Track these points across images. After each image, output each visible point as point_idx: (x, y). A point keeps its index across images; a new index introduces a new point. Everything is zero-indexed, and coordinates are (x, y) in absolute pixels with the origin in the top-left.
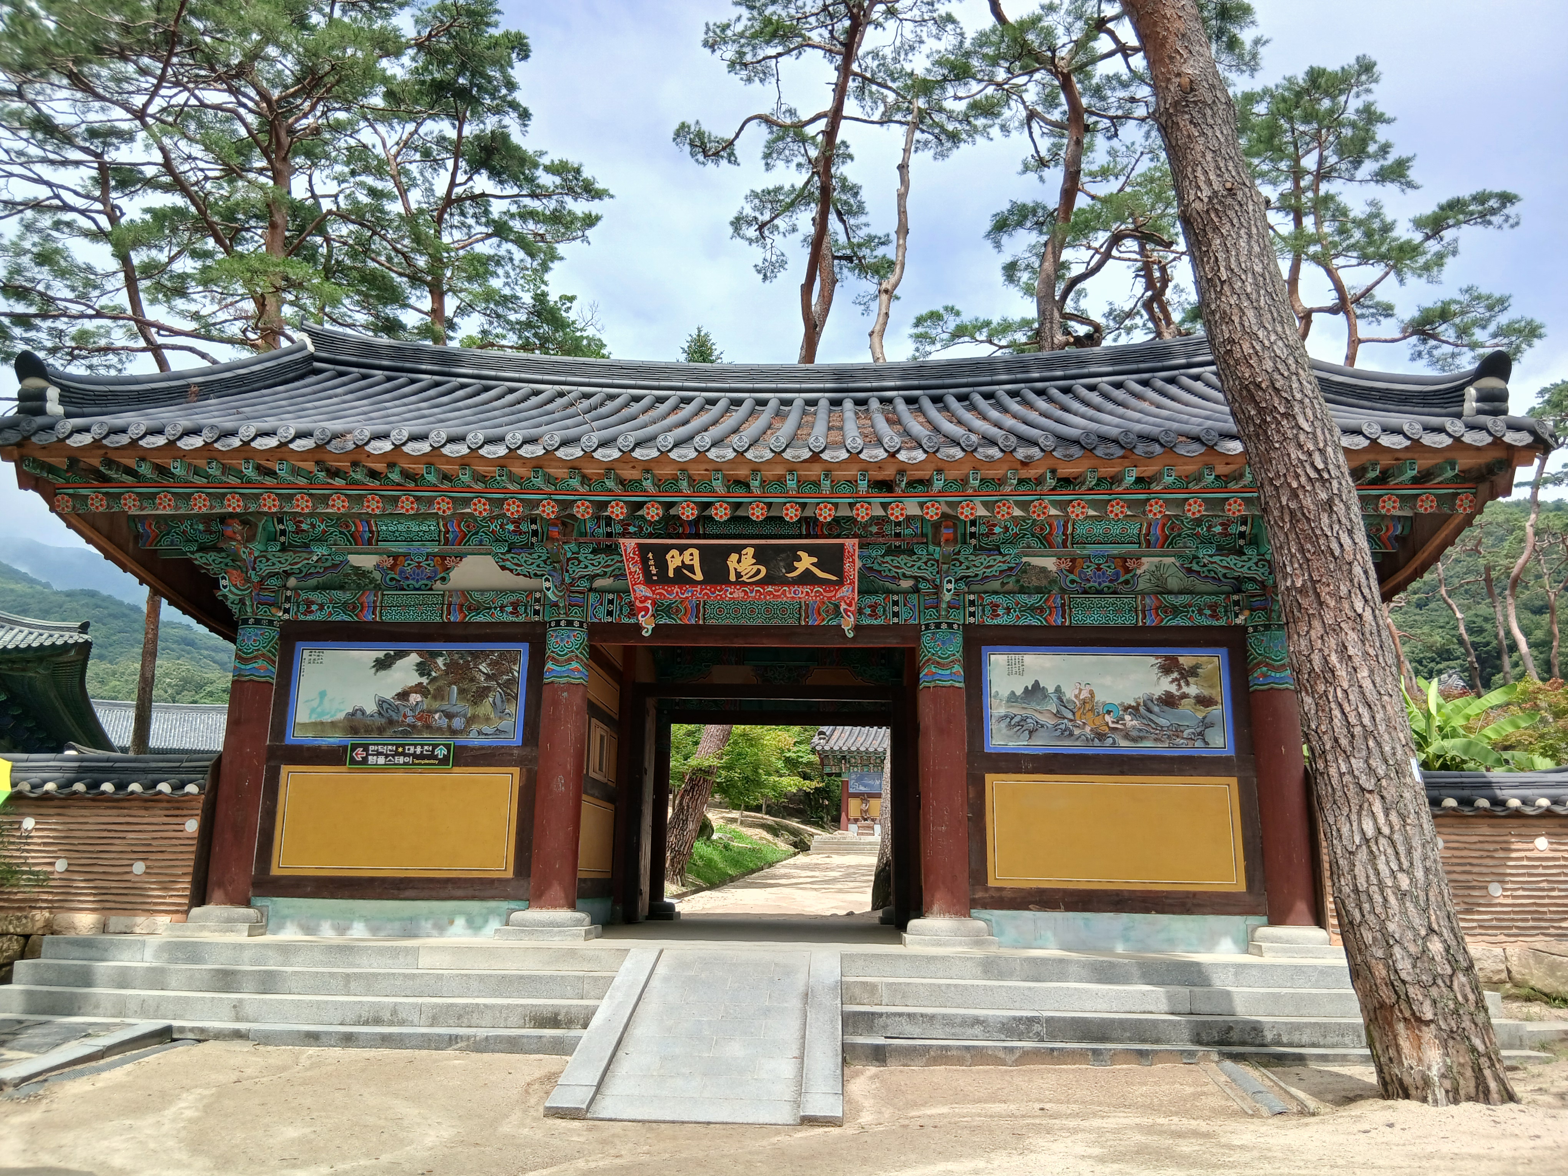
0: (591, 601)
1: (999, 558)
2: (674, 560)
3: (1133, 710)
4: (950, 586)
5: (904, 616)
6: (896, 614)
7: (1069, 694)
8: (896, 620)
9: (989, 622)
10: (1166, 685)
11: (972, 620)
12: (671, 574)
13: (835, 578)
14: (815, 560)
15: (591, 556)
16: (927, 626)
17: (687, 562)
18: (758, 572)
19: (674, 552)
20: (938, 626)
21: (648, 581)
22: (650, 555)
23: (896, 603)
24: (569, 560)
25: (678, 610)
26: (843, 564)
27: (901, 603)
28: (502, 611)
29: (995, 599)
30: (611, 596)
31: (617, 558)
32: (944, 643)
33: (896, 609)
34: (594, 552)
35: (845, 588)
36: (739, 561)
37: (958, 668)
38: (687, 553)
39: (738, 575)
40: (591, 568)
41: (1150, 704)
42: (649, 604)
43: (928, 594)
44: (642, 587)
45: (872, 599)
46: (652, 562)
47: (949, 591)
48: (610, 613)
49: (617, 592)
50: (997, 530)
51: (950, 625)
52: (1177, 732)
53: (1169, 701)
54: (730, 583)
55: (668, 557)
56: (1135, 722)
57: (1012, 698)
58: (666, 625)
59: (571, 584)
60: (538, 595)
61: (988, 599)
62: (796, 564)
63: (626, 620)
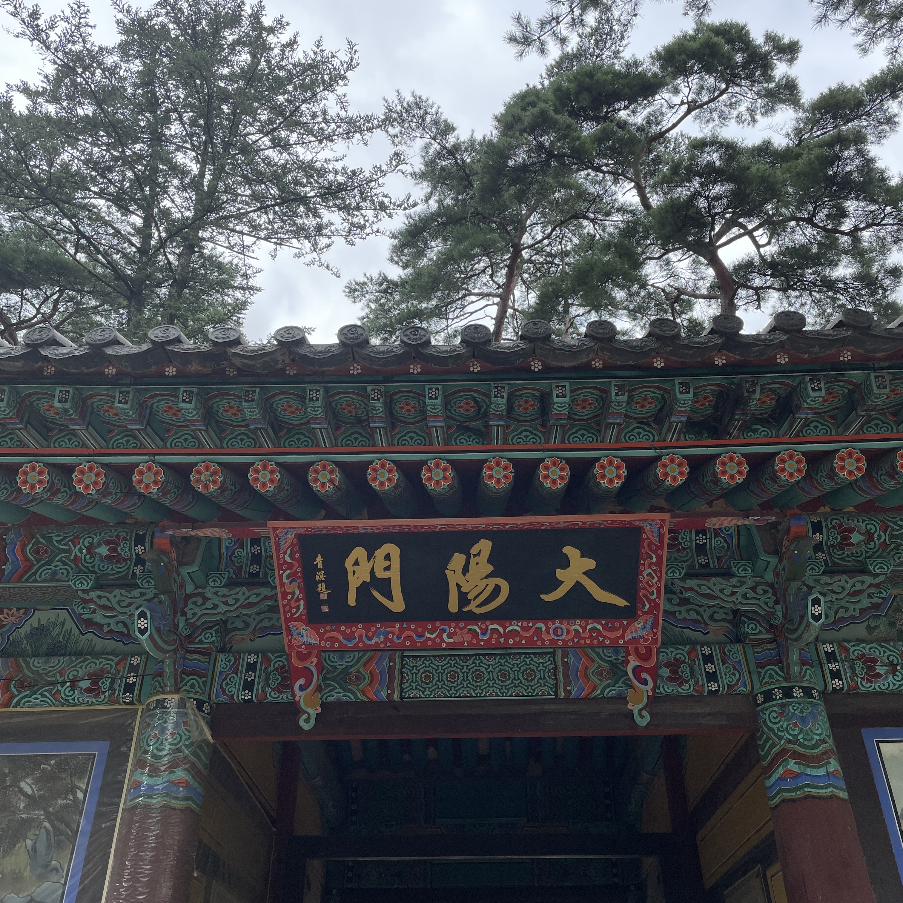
0: (219, 667)
1: (868, 580)
2: (358, 568)
4: (817, 610)
5: (725, 680)
6: (712, 677)
8: (713, 686)
9: (865, 686)
11: (837, 683)
12: (352, 601)
13: (621, 602)
14: (591, 564)
15: (225, 591)
16: (768, 696)
17: (380, 574)
18: (497, 590)
19: (359, 553)
20: (788, 693)
22: (319, 560)
23: (708, 659)
24: (188, 597)
25: (359, 678)
26: (638, 572)
27: (717, 657)
28: (73, 687)
29: (867, 650)
30: (252, 659)
31: (265, 591)
32: (804, 720)
33: (710, 668)
34: (231, 584)
35: (638, 624)
36: (466, 570)
37: (834, 765)
38: (380, 553)
39: (463, 599)
40: (222, 608)
42: (312, 664)
43: (758, 643)
44: (303, 628)
45: (671, 653)
46: (320, 576)
47: (816, 618)
48: (248, 686)
49: (264, 653)
50: (855, 538)
51: (808, 692)
54: (449, 617)
55: (349, 563)
58: (339, 703)
59: (190, 638)
60: (135, 661)
61: (855, 651)
62: (560, 573)
63: (272, 696)
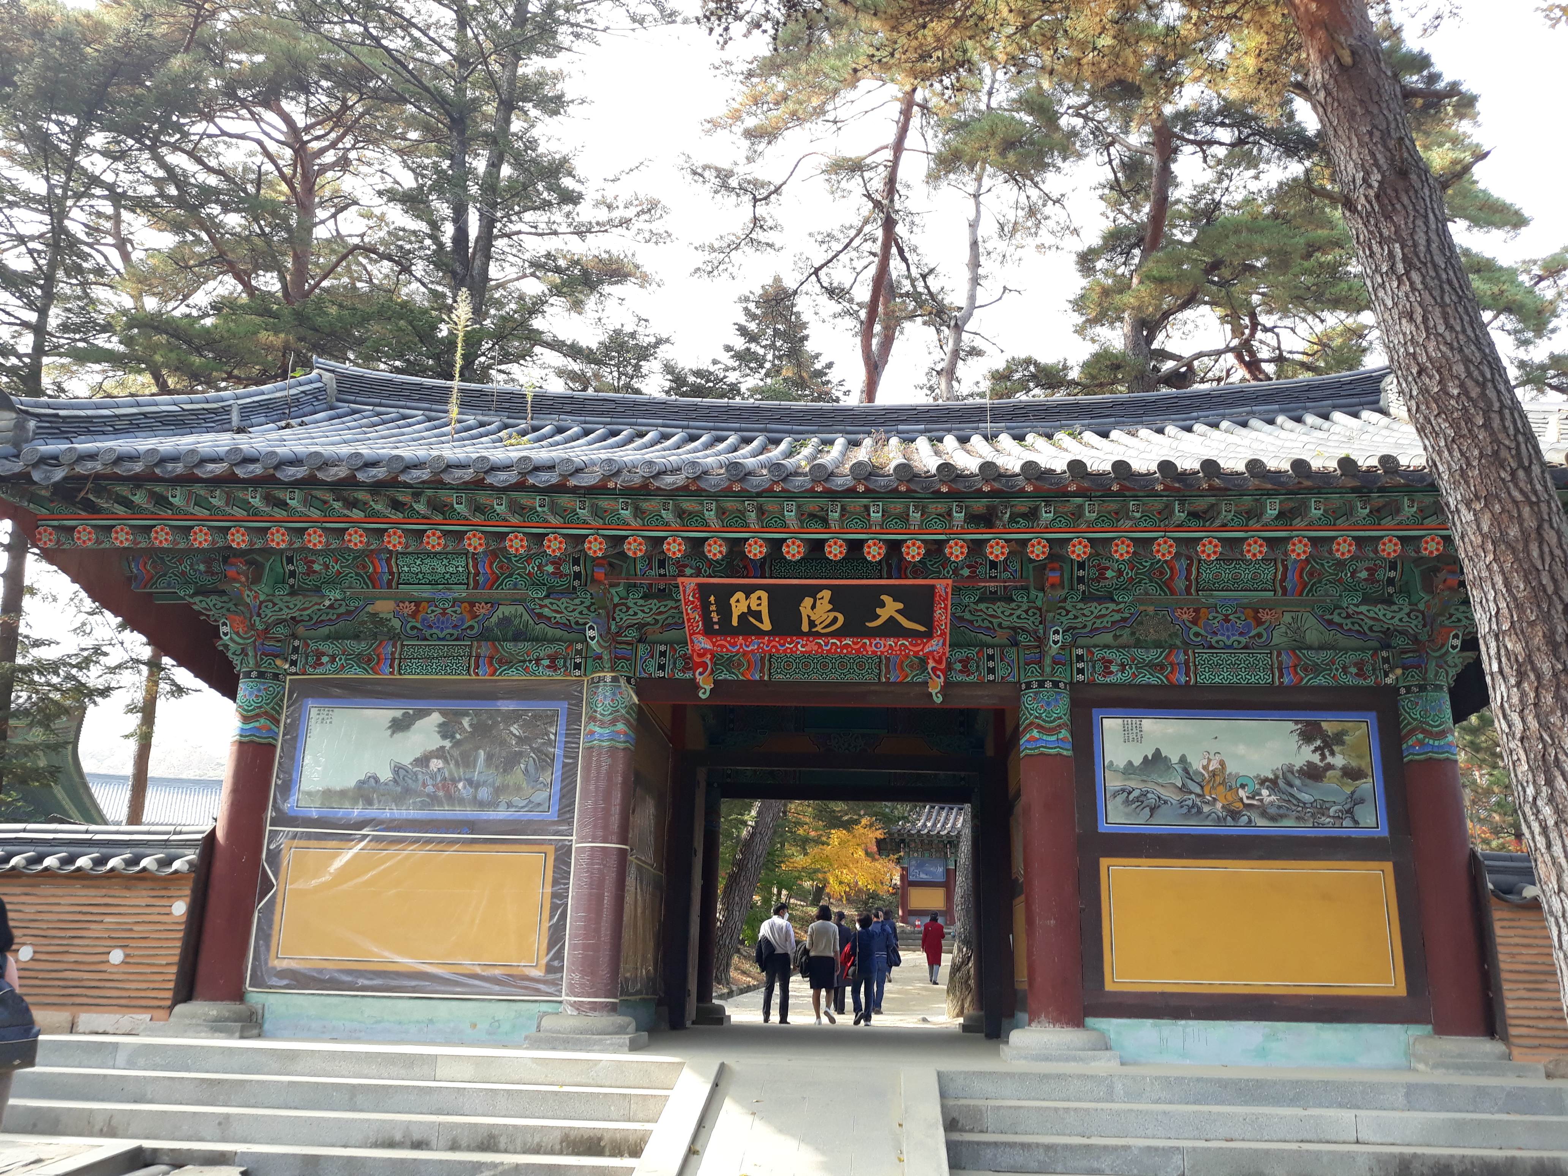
0: (639, 654)
1: (1112, 606)
2: (739, 604)
3: (1272, 783)
4: (1057, 637)
5: (1001, 673)
6: (991, 671)
7: (1197, 764)
8: (991, 677)
9: (1100, 679)
10: (1307, 755)
11: (1080, 677)
12: (735, 622)
13: (922, 629)
14: (900, 606)
15: (641, 602)
16: (1029, 685)
17: (754, 607)
18: (835, 620)
19: (740, 595)
20: (1041, 684)
21: (708, 631)
22: (712, 599)
23: (991, 658)
24: (616, 606)
25: (740, 665)
26: (933, 611)
27: (997, 658)
28: (537, 664)
29: (1108, 654)
30: (663, 648)
31: (671, 604)
32: (1048, 704)
33: (991, 664)
34: (645, 597)
35: (934, 642)
36: (813, 607)
37: (1064, 733)
38: (754, 596)
39: (812, 624)
40: (641, 615)
41: (1290, 776)
42: (707, 659)
43: (1028, 647)
44: (701, 638)
45: (963, 653)
46: (713, 608)
47: (1056, 643)
48: (662, 667)
49: (670, 643)
50: (1109, 574)
51: (1056, 684)
52: (1321, 809)
53: (1313, 773)
54: (801, 634)
55: (733, 601)
56: (1273, 798)
57: (1129, 770)
58: (725, 680)
59: (618, 634)
60: (579, 646)
61: (1098, 654)
62: (879, 611)
63: (679, 675)
